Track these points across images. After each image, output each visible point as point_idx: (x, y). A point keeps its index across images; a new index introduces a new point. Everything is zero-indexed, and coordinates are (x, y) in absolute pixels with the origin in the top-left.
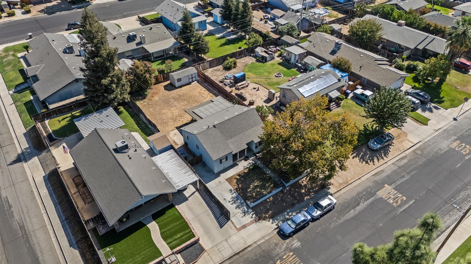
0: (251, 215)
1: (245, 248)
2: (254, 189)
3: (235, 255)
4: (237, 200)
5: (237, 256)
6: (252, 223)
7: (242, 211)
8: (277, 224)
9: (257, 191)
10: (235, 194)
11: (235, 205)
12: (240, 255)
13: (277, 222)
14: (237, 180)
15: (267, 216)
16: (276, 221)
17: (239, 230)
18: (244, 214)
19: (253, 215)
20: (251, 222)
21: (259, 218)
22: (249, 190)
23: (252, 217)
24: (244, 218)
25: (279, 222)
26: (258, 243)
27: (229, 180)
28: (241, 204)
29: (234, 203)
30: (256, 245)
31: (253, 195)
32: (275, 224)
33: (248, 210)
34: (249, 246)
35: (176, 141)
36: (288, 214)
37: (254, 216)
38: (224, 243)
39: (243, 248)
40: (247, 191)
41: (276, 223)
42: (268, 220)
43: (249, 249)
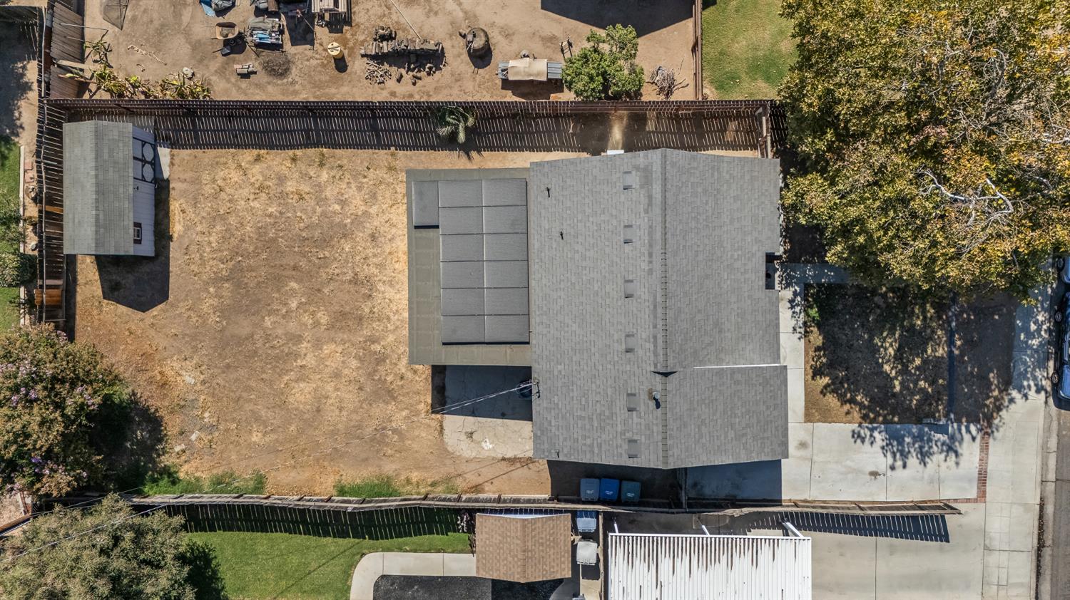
0: (967, 437)
1: (1041, 517)
2: (904, 371)
3: (1039, 556)
4: (901, 443)
5: (1047, 552)
6: (985, 448)
7: (942, 451)
8: (1036, 385)
9: (917, 368)
10: (876, 434)
11: (913, 461)
12: (1049, 542)
13: (1032, 383)
14: (833, 391)
15: (996, 393)
16: (1025, 383)
17: (982, 495)
18: (952, 455)
19: (968, 431)
20: (982, 450)
21: (987, 418)
22: (898, 388)
23: (974, 439)
24: (963, 460)
25: (1035, 378)
26: (1052, 476)
27: (814, 412)
28: (922, 440)
29: (905, 455)
30: (1051, 487)
31: (923, 390)
32: (1032, 393)
33: (947, 434)
34: (1042, 506)
35: (509, 455)
36: (1030, 335)
37: (973, 428)
38: (993, 559)
39: (1036, 523)
40: (894, 395)
41: (1034, 389)
42: (1006, 398)
43: (1050, 509)
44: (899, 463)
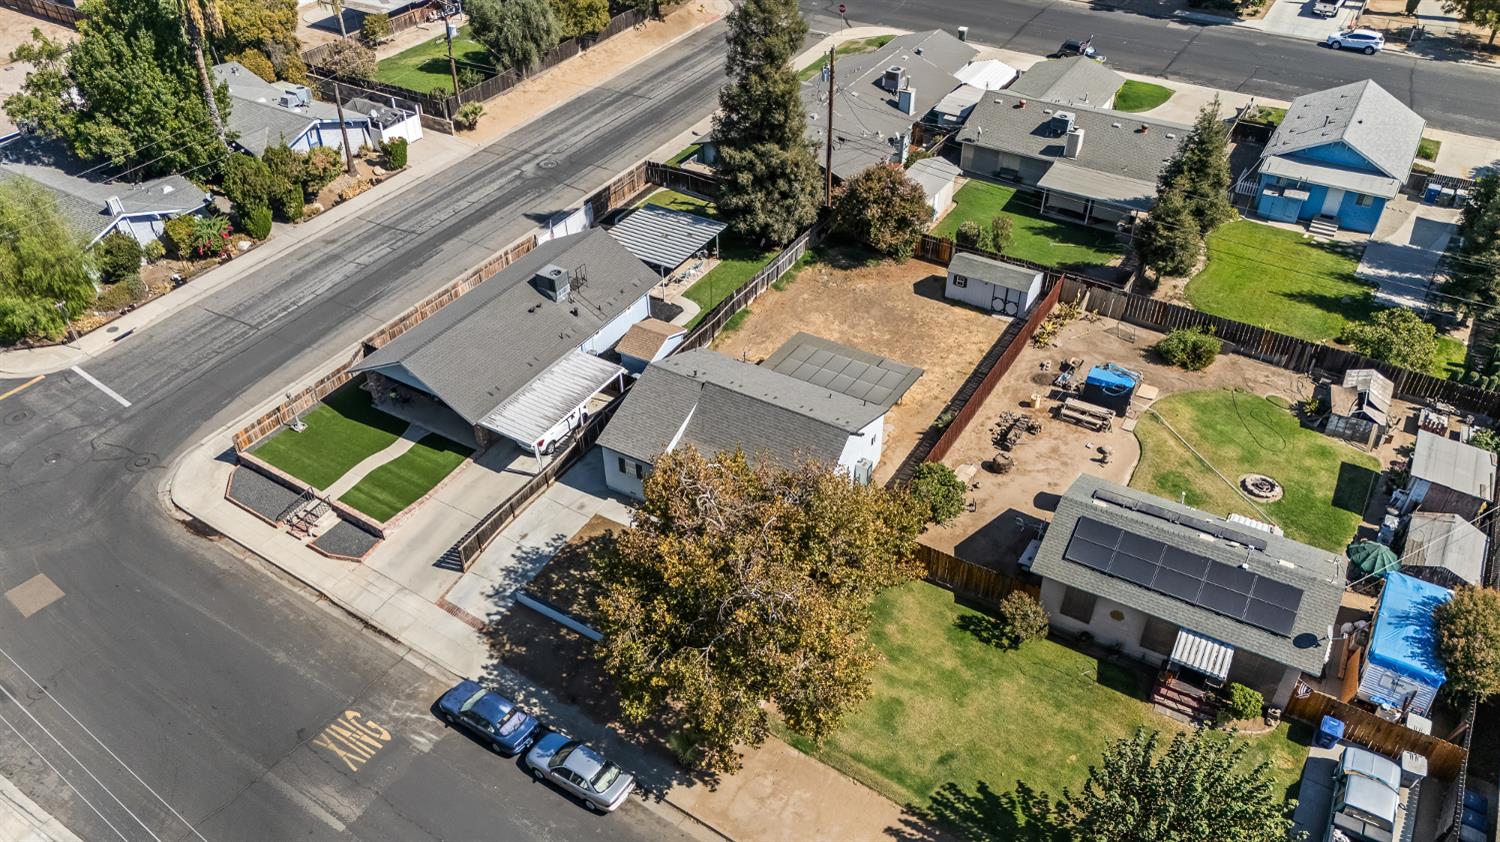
0: (495, 609)
1: (387, 636)
2: (582, 580)
3: (361, 620)
4: (532, 561)
5: (359, 626)
6: (473, 622)
7: (500, 586)
8: (487, 679)
9: (577, 589)
10: (552, 549)
11: (512, 563)
12: (365, 631)
13: (491, 677)
14: (604, 536)
15: (508, 647)
16: (495, 673)
17: (442, 604)
18: (491, 592)
19: (498, 613)
20: (474, 619)
21: (491, 634)
22: (572, 572)
23: (488, 615)
24: (483, 598)
25: (492, 681)
26: (409, 658)
27: (598, 522)
28: (521, 575)
29: (520, 560)
30: (401, 652)
31: (558, 584)
32: (484, 673)
33: (509, 597)
34: (394, 640)
36: (529, 695)
37: (498, 617)
38: (392, 588)
39: (386, 630)
40: (569, 568)
41: (486, 676)
42: (495, 654)
43: (387, 644)
44: (518, 553)
